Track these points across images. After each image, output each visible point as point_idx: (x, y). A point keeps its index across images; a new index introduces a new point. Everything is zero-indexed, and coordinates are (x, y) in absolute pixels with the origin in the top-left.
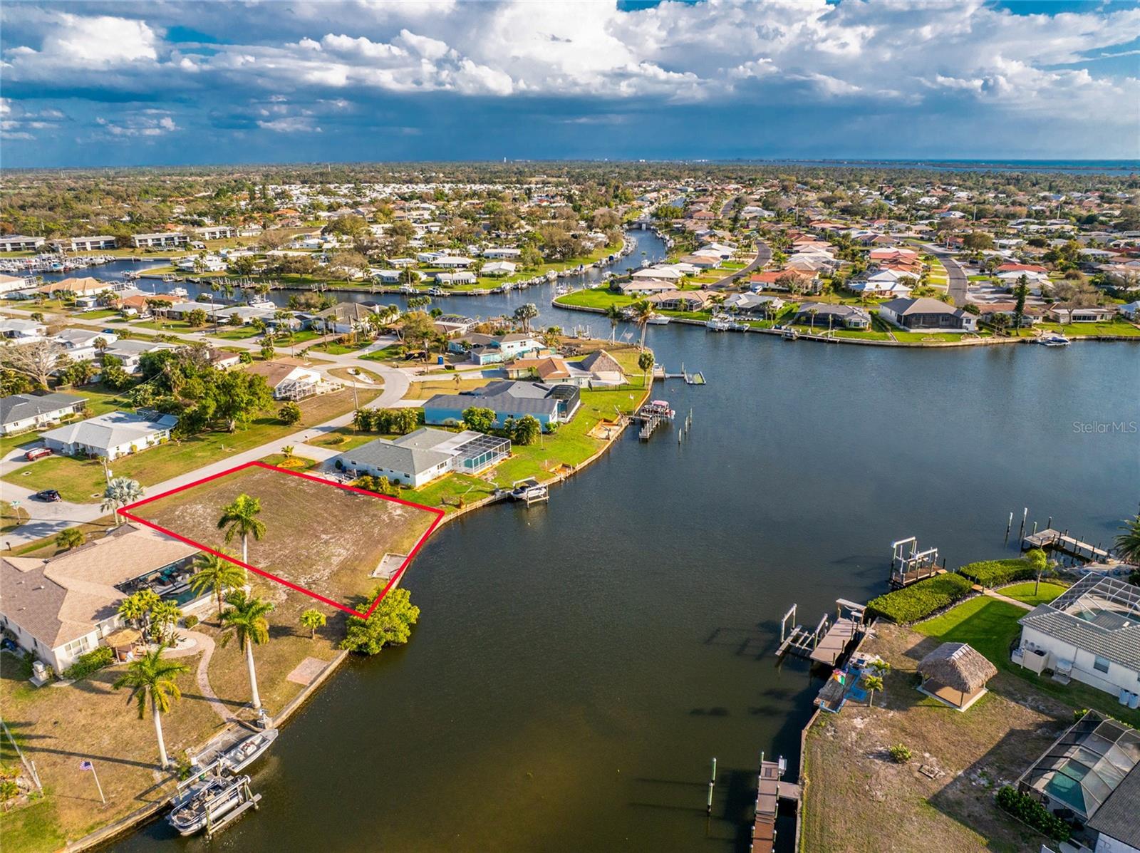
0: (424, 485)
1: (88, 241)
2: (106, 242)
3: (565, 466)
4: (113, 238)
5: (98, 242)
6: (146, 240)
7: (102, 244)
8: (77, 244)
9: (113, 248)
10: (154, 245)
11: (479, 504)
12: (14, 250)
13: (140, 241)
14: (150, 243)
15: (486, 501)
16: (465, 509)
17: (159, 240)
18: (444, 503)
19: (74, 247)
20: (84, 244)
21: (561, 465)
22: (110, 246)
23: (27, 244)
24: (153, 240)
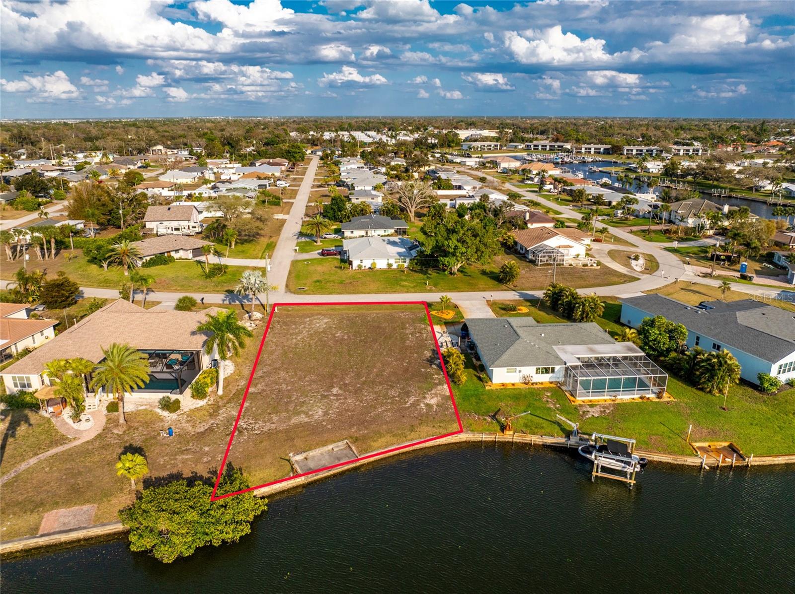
0: (503, 385)
1: (593, 147)
2: (605, 149)
3: (732, 449)
4: (609, 146)
5: (600, 149)
6: (632, 150)
7: (602, 150)
8: (586, 149)
9: (608, 153)
10: (637, 154)
11: (535, 439)
12: (550, 150)
13: (628, 150)
14: (634, 152)
15: (549, 440)
16: (508, 436)
17: (641, 151)
18: (494, 417)
19: (583, 150)
20: (590, 149)
21: (726, 444)
22: (607, 152)
23: (559, 146)
24: (637, 150)
